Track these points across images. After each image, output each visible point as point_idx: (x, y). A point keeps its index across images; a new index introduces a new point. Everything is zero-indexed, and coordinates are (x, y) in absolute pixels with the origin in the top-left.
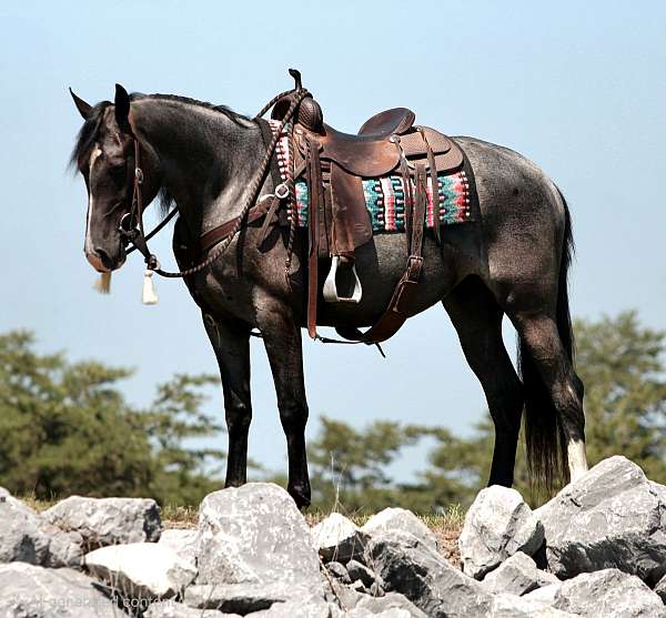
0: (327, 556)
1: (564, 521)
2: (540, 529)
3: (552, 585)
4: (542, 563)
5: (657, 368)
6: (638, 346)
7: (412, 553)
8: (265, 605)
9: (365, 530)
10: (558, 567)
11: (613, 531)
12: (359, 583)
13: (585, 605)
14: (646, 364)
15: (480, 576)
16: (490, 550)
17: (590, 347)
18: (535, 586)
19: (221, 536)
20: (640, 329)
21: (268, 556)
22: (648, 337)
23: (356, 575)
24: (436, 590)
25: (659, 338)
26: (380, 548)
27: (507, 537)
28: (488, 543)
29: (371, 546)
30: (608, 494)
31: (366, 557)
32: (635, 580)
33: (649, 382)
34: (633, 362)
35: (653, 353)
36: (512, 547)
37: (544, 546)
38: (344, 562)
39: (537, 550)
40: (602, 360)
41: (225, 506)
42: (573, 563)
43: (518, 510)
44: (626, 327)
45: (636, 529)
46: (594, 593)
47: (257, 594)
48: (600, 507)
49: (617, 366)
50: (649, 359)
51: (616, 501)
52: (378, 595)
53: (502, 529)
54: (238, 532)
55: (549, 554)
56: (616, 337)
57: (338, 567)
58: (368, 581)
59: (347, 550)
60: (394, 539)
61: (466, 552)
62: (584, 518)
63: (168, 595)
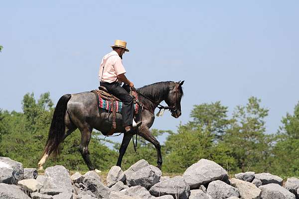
0: (75, 182)
1: (130, 174)
2: (125, 176)
3: (127, 188)
4: (125, 183)
5: (225, 116)
6: (220, 110)
7: (93, 181)
8: (58, 193)
9: (84, 176)
10: (129, 184)
11: (140, 177)
12: (81, 188)
13: (132, 194)
14: (223, 115)
15: (110, 187)
16: (113, 180)
17: (208, 110)
18: (123, 189)
19: (49, 177)
20: (221, 106)
21: (60, 182)
22: (223, 108)
23: (81, 186)
24: (99, 190)
25: (226, 109)
26: (87, 180)
27: (117, 178)
28: (113, 179)
29: (84, 180)
30: (140, 168)
31: (84, 182)
32: (144, 188)
33: (223, 119)
34: (219, 114)
35: (224, 112)
36: (118, 180)
37: (126, 180)
38: (79, 183)
39: (124, 181)
40: (211, 114)
41: (50, 171)
42: (132, 184)
43: (120, 171)
44: (218, 105)
45: (146, 176)
46: (134, 191)
47: (56, 191)
48: (138, 171)
49: (215, 115)
50: (224, 114)
51: (142, 170)
52: (86, 191)
53: (116, 176)
54: (53, 177)
55: (127, 181)
56: (215, 108)
57: (77, 184)
58: (84, 188)
59: (79, 181)
60: (90, 178)
61: (108, 181)
62: (135, 173)
63: (36, 191)
